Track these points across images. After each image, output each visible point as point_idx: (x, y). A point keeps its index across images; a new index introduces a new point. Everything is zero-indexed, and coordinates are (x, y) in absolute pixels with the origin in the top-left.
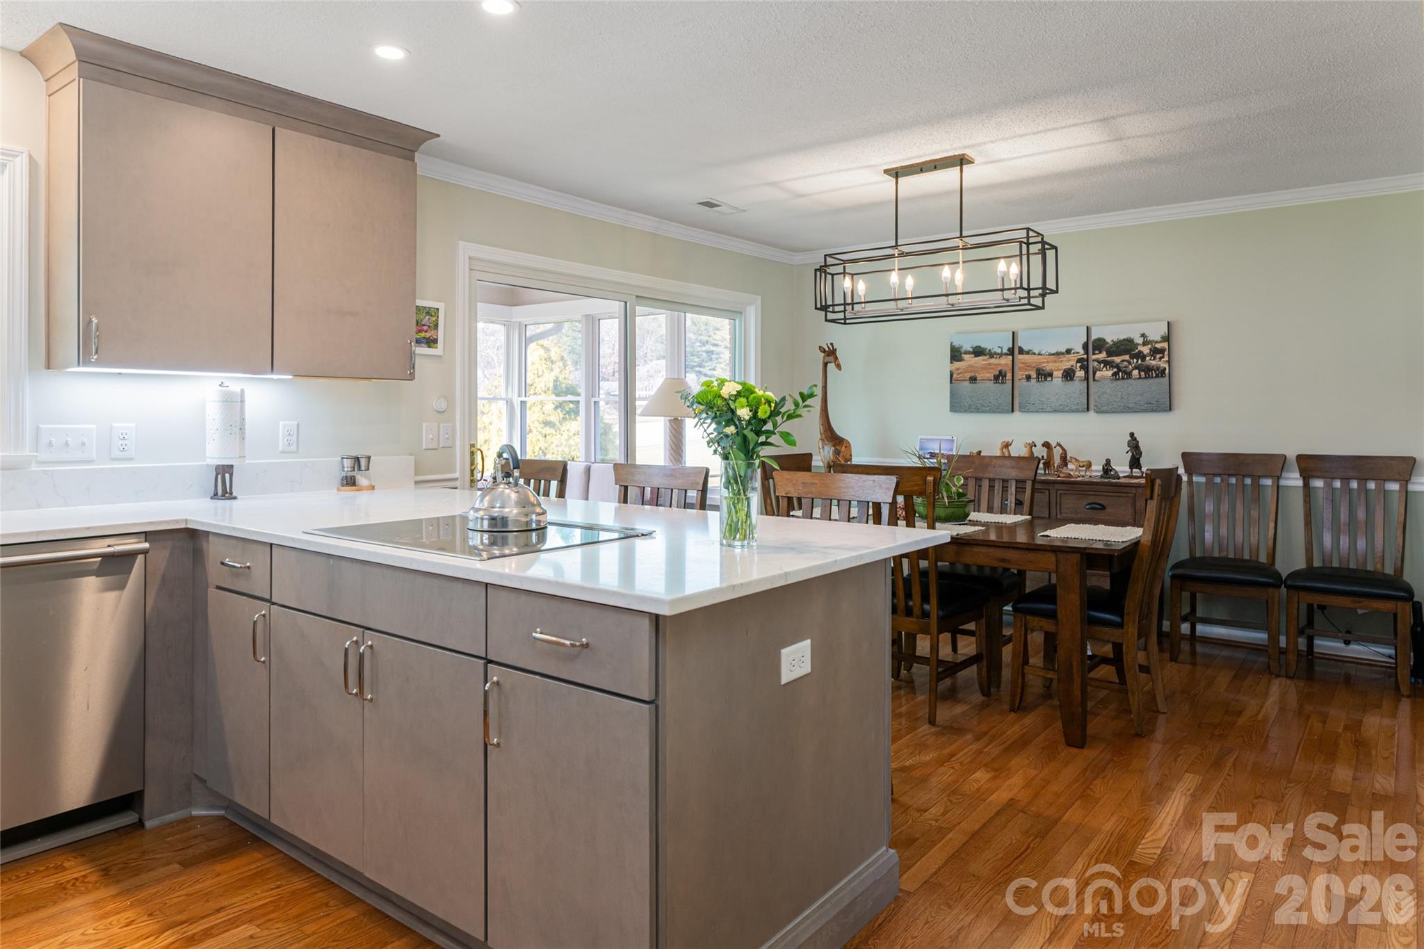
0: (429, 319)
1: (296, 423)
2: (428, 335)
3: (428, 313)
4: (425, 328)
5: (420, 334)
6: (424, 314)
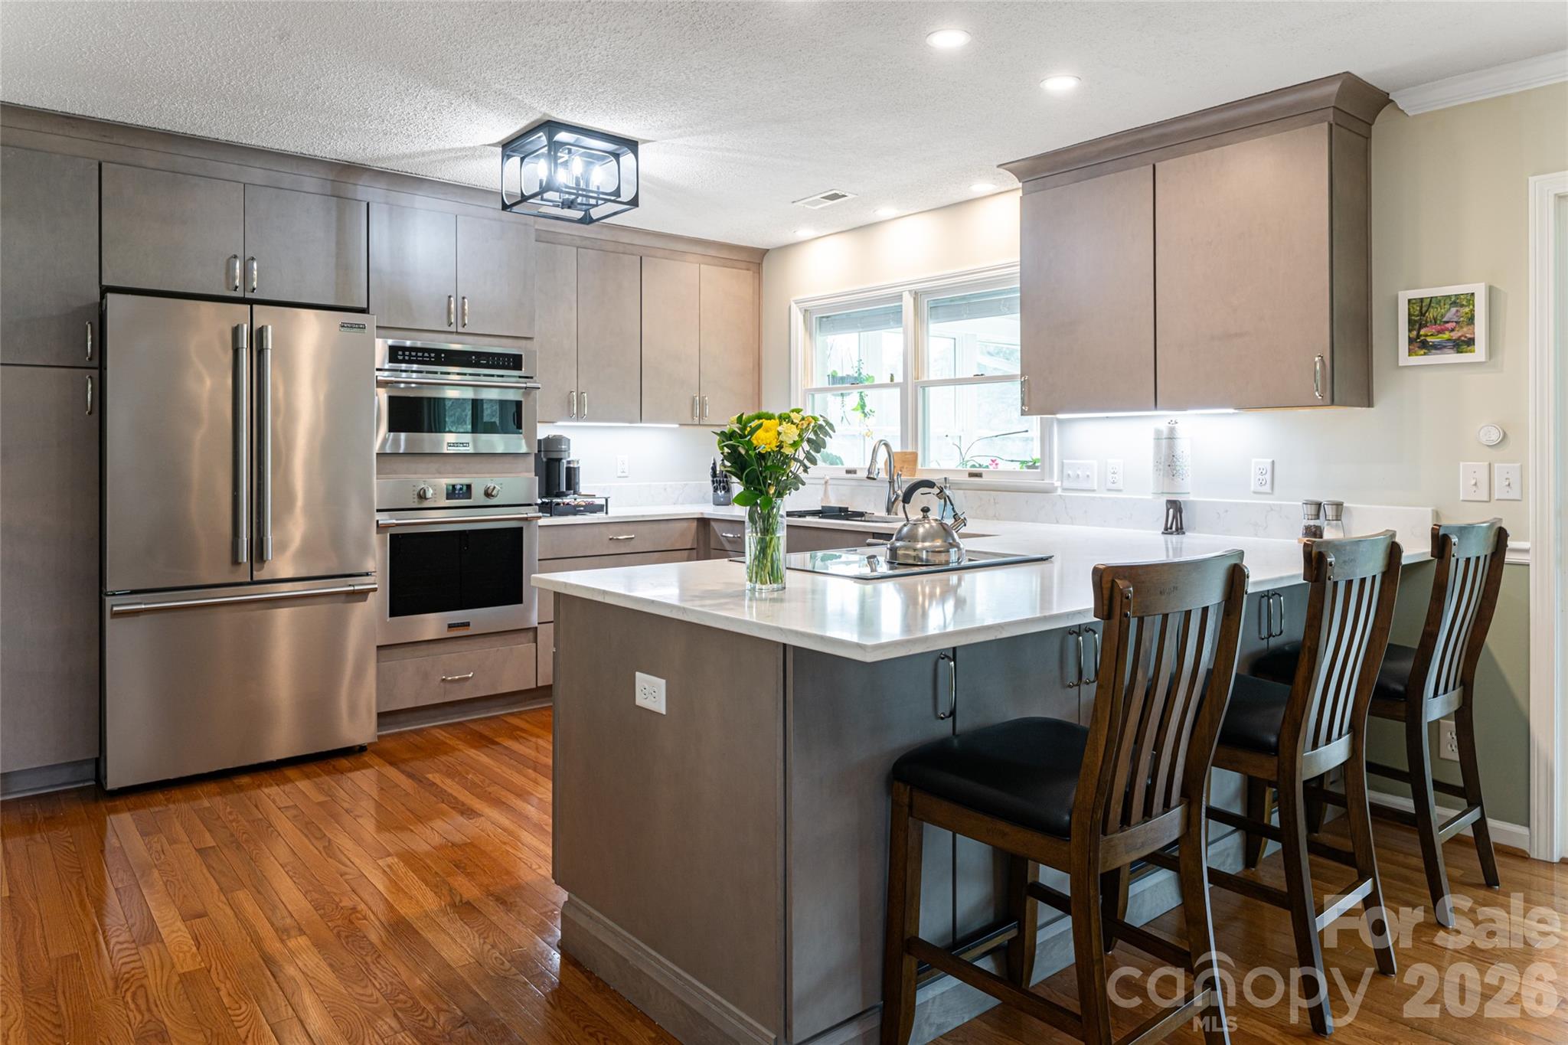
0: (1457, 311)
1: (1270, 460)
2: (1455, 335)
3: (1454, 304)
4: (1450, 326)
5: (1440, 335)
6: (1447, 306)
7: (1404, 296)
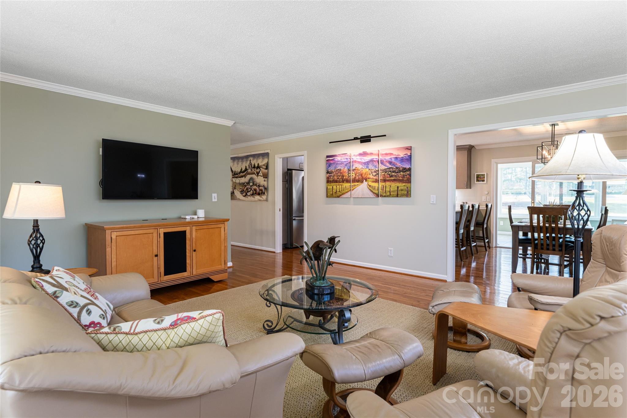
2: (482, 179)
6: (481, 176)
7: (476, 174)
